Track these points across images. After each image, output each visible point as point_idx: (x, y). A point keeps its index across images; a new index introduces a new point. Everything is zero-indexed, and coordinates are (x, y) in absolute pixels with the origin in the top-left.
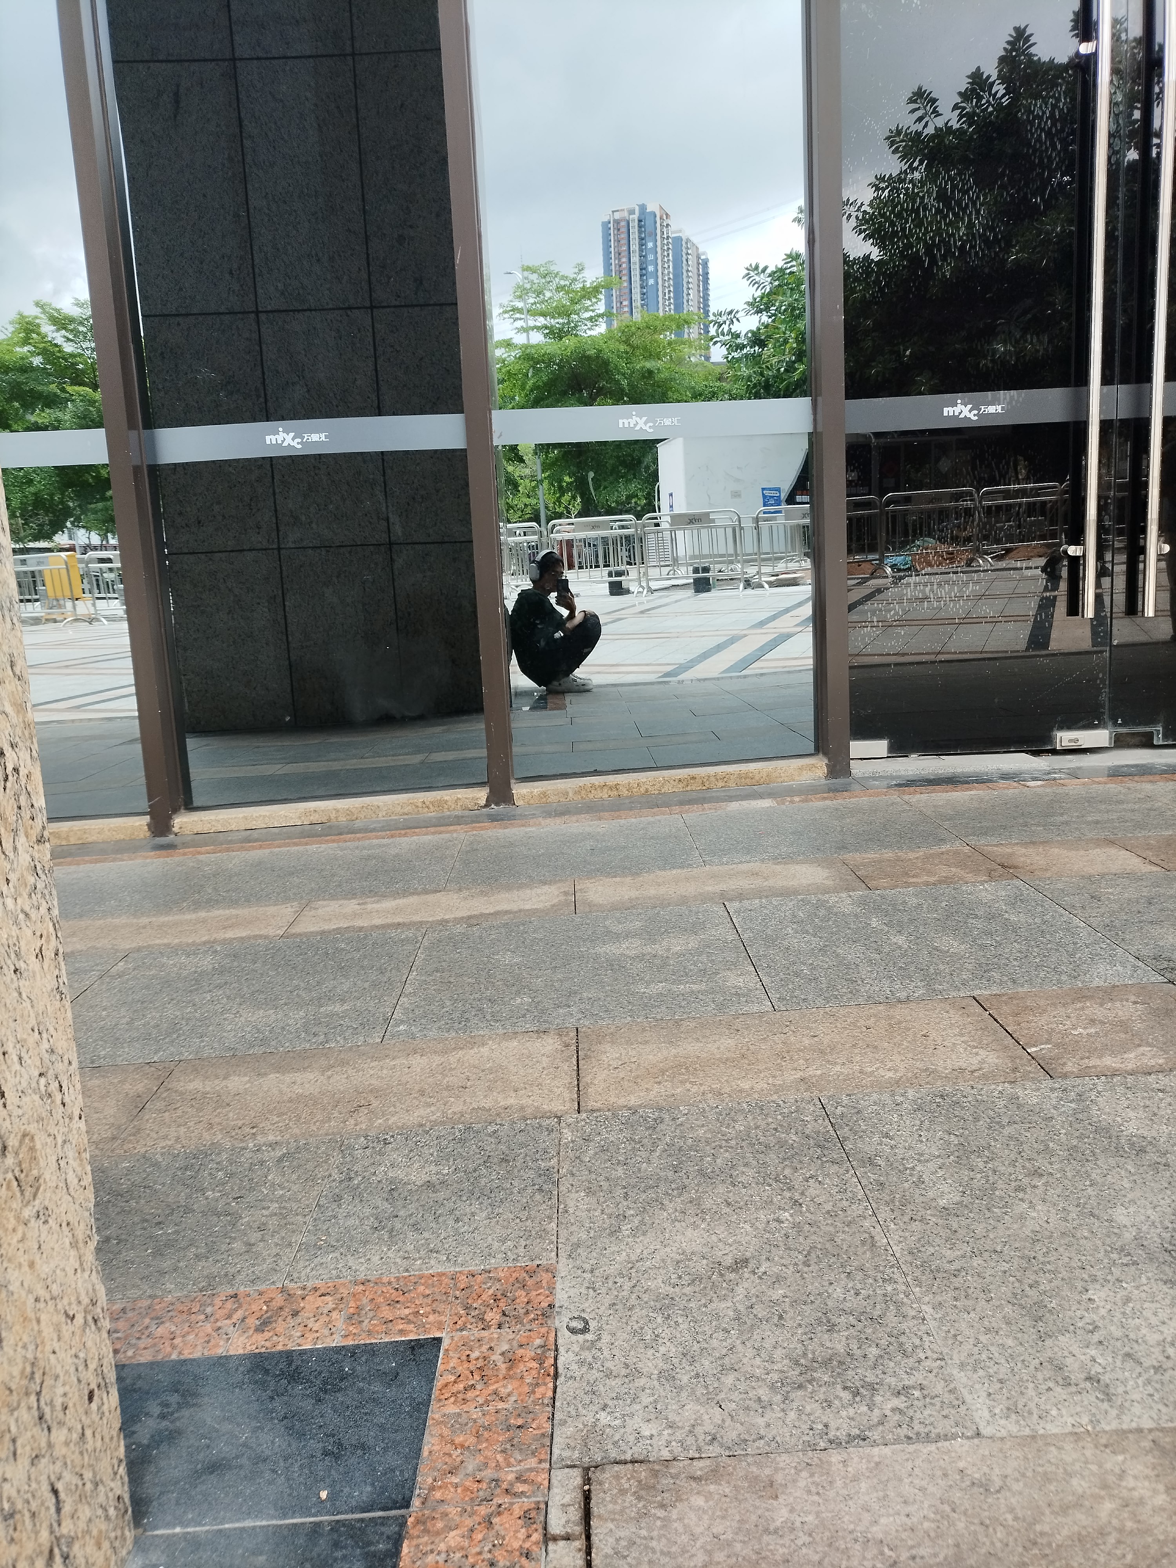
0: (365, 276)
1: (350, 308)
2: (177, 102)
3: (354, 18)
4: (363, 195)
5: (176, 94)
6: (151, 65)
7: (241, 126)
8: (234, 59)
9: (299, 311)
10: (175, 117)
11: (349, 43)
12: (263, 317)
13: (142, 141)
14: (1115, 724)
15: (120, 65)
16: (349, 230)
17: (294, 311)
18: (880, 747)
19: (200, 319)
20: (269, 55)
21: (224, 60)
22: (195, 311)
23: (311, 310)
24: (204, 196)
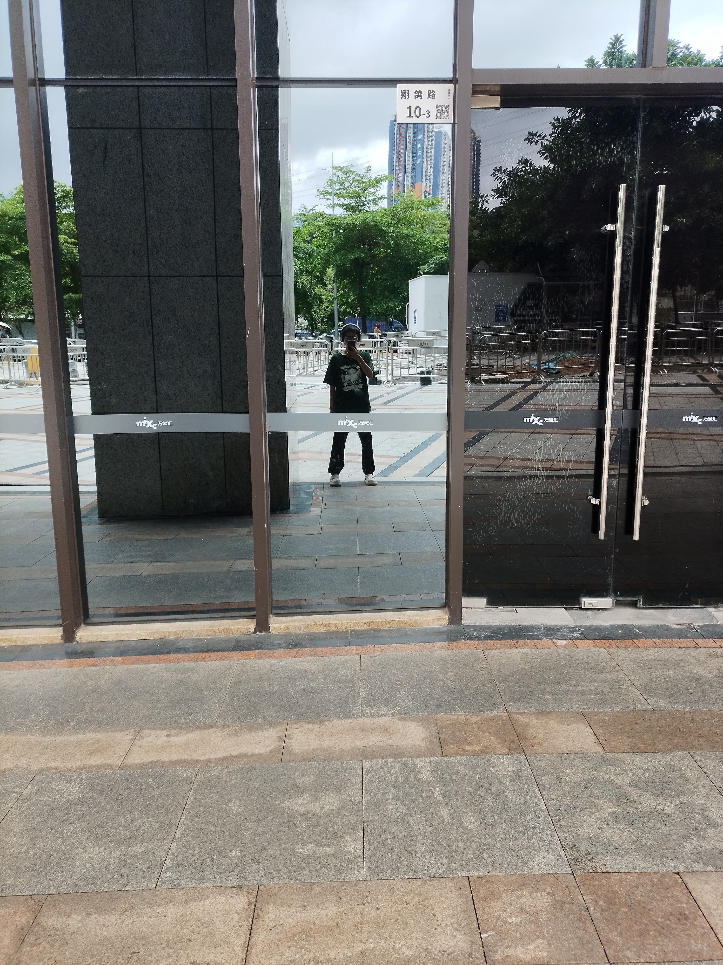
0: (214, 258)
1: (204, 276)
2: (105, 153)
3: (213, 107)
4: (215, 211)
5: (105, 148)
6: (91, 130)
7: (143, 169)
8: (140, 129)
9: (173, 277)
10: (104, 161)
11: (210, 121)
12: (152, 279)
13: (84, 175)
14: (616, 595)
15: (73, 130)
16: (205, 231)
17: (170, 276)
18: (482, 601)
19: (115, 279)
20: (161, 127)
21: (135, 128)
22: (113, 274)
23: (181, 276)
24: (120, 208)
